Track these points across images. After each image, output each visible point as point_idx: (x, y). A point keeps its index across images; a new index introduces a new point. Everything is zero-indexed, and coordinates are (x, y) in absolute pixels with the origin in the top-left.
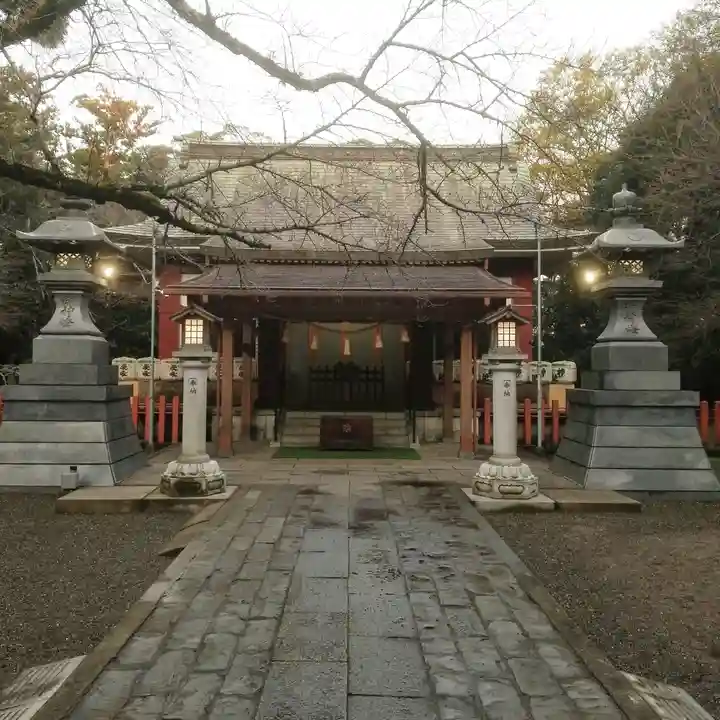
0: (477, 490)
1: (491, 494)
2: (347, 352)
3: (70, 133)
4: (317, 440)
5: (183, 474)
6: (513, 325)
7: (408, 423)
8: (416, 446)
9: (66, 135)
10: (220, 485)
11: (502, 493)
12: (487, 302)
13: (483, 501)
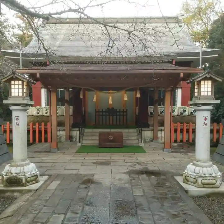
0: (186, 181)
1: (196, 184)
2: (110, 102)
3: (13, 28)
4: (97, 142)
5: (12, 174)
6: (210, 82)
7: (138, 134)
8: (142, 145)
9: (12, 28)
10: (35, 179)
11: (204, 184)
12: (182, 75)
13: (193, 189)
